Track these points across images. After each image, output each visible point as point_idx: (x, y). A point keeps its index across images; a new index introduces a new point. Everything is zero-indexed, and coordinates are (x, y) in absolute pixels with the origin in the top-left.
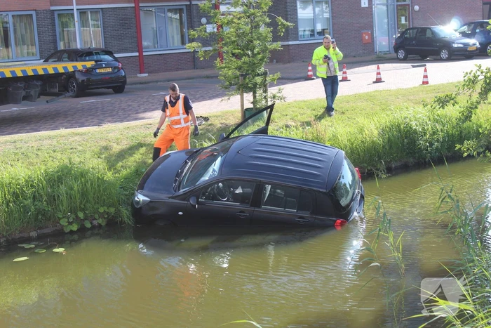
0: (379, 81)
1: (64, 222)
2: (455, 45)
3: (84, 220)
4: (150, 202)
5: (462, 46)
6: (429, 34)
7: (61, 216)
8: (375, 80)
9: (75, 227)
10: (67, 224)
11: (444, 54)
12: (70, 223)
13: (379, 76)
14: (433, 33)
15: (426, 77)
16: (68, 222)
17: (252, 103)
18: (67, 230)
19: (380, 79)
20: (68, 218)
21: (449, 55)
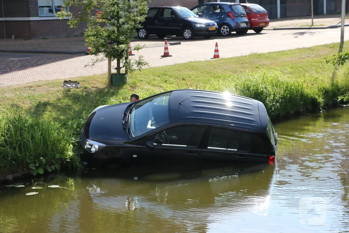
0: (166, 55)
1: (32, 166)
2: (198, 26)
3: (45, 165)
4: (106, 147)
5: (204, 26)
6: (167, 14)
7: (29, 162)
8: (163, 54)
9: (41, 171)
10: (34, 168)
11: (187, 34)
12: (37, 168)
13: (166, 51)
15: (217, 51)
16: (35, 167)
17: (116, 69)
18: (35, 174)
19: (168, 53)
20: (35, 163)
21: (192, 34)
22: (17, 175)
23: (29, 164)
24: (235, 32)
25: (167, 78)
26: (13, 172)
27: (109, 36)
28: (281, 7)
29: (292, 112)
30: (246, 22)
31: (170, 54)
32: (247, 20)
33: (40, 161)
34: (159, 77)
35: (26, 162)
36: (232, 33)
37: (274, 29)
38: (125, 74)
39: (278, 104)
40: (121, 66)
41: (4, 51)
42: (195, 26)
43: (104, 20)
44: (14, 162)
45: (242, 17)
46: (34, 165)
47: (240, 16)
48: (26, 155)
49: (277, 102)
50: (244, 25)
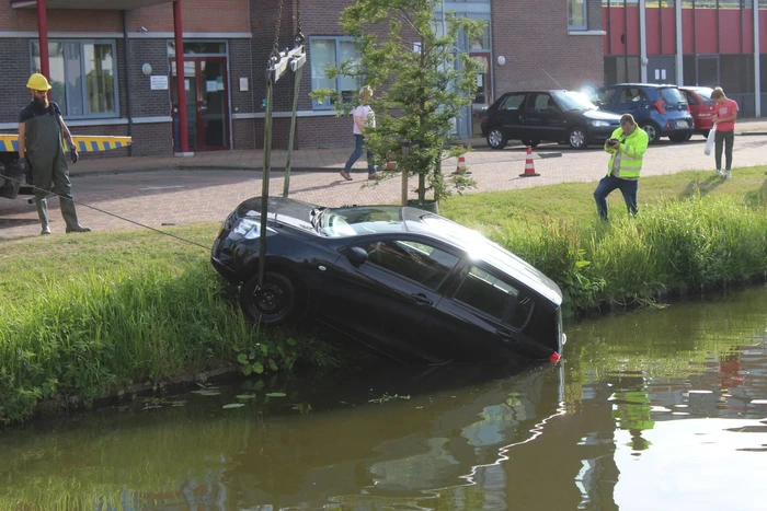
1: (242, 359)
2: (598, 124)
3: (267, 358)
5: (607, 125)
6: (541, 104)
7: (238, 350)
8: (523, 172)
9: (259, 369)
10: (247, 362)
11: (576, 139)
12: (252, 362)
13: (530, 166)
14: (552, 101)
16: (247, 359)
17: (417, 191)
18: (247, 372)
19: (533, 170)
20: (248, 353)
21: (584, 140)
22: (215, 373)
23: (237, 354)
24: (667, 138)
25: (513, 210)
26: (208, 368)
27: (403, 132)
28: (762, 96)
29: (747, 276)
30: (687, 120)
31: (536, 172)
32: (689, 116)
33: (258, 351)
34: (499, 207)
35: (233, 350)
36: (661, 138)
37: (743, 134)
38: (434, 201)
39: (719, 260)
40: (426, 186)
41: (245, 169)
42: (591, 125)
43: (396, 104)
44: (210, 350)
45: (680, 110)
46: (245, 356)
47: (676, 107)
48: (232, 338)
49: (719, 254)
50: (683, 125)
